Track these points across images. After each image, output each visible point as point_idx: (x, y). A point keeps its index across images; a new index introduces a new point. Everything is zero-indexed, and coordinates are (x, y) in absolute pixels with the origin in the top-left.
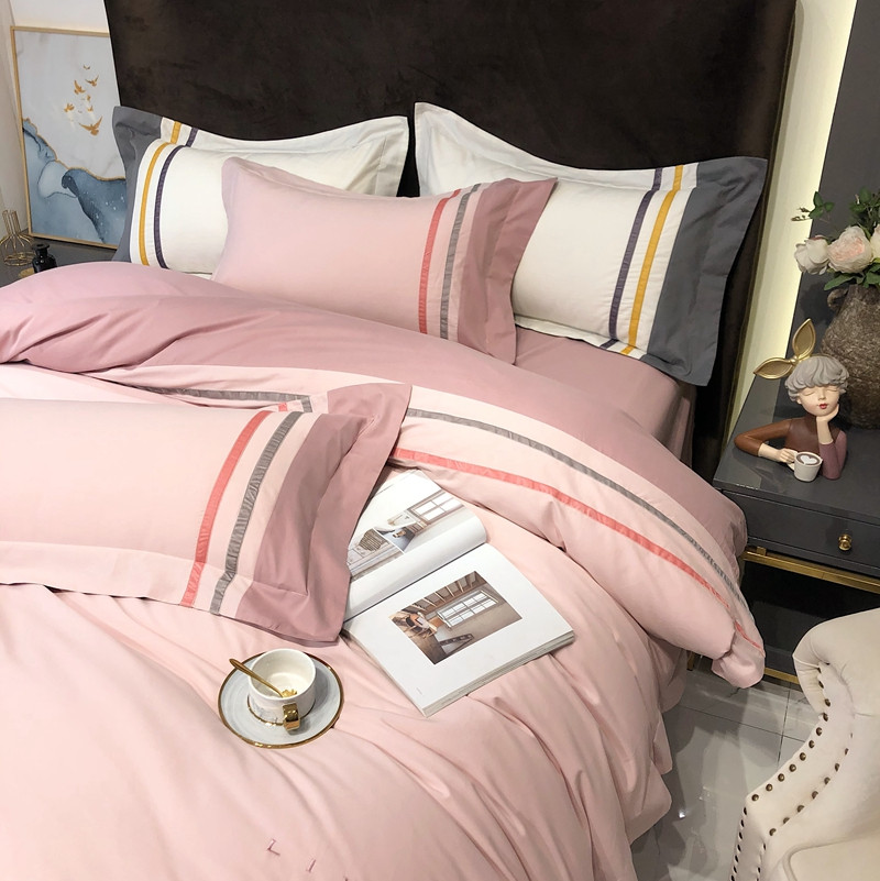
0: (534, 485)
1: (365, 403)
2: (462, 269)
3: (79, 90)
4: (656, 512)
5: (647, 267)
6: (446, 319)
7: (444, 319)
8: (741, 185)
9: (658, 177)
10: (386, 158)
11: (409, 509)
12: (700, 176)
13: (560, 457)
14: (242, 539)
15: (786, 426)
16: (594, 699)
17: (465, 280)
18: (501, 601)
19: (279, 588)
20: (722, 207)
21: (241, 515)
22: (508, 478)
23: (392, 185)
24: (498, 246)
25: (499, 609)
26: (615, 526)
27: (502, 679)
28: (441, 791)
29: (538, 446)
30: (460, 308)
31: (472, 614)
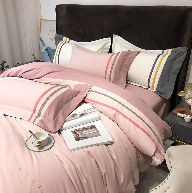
0: (113, 108)
1: (81, 88)
2: (115, 68)
3: (51, 31)
4: (142, 119)
5: (157, 70)
6: (110, 78)
8: (181, 54)
9: (163, 52)
10: (106, 46)
11: (84, 111)
12: (172, 52)
13: (121, 103)
14: (42, 108)
15: (184, 109)
17: (116, 70)
18: (98, 131)
19: (48, 120)
20: (177, 59)
21: (43, 103)
22: (108, 106)
23: (107, 52)
24: (124, 64)
25: (96, 133)
26: (130, 120)
27: (91, 148)
29: (116, 101)
30: (114, 76)
31: (90, 133)
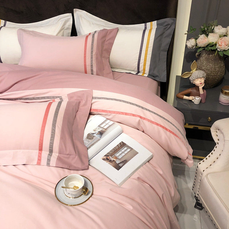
0: (134, 115)
1: (79, 97)
2: (95, 55)
5: (147, 51)
6: (93, 70)
7: (92, 70)
8: (169, 26)
9: (146, 26)
10: (67, 26)
11: (99, 126)
12: (158, 24)
13: (139, 106)
14: (53, 142)
15: (190, 90)
16: (161, 172)
17: (97, 58)
18: (132, 149)
19: (67, 155)
20: (164, 32)
21: (52, 135)
22: (126, 114)
23: (69, 33)
24: (104, 48)
25: (131, 151)
27: (138, 171)
28: (130, 208)
29: (133, 104)
30: (96, 67)
31: (125, 154)
